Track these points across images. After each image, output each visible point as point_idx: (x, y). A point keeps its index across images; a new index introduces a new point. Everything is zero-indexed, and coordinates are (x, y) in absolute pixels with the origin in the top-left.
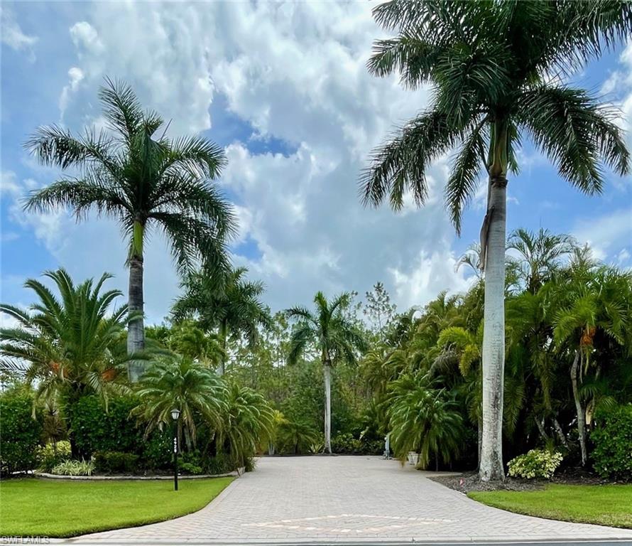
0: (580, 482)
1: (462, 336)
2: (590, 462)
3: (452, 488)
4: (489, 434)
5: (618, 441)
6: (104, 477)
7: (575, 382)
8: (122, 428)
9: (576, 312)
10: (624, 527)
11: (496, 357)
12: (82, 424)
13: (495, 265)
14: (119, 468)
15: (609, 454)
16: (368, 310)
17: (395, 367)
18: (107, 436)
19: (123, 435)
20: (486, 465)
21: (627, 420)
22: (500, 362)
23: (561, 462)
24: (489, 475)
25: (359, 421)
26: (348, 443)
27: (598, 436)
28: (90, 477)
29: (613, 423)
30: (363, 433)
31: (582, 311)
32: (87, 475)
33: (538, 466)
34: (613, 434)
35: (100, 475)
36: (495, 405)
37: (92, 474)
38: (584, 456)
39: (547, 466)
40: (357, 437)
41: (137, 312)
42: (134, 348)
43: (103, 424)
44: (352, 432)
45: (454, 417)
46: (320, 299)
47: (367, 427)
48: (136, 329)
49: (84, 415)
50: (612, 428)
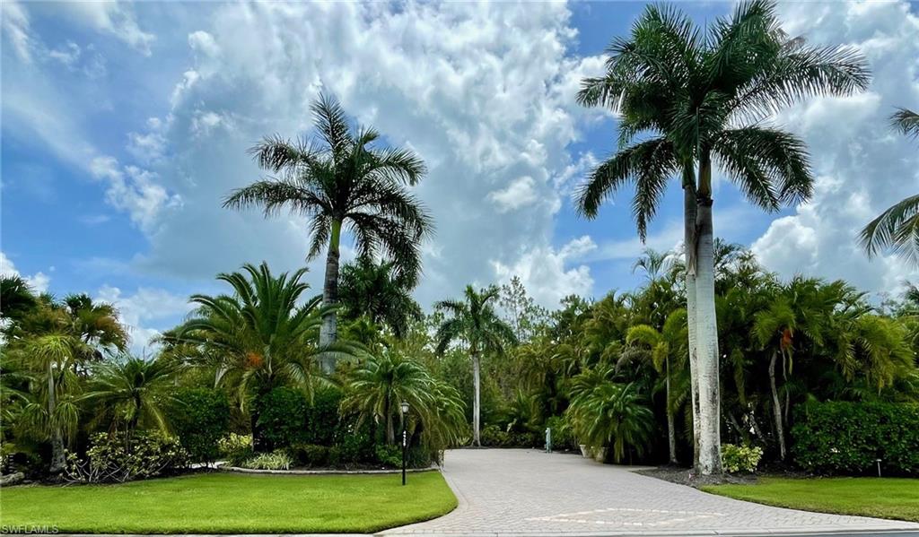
0: (786, 476)
1: (650, 334)
2: (789, 456)
3: (672, 482)
4: (709, 428)
5: (821, 436)
6: (305, 472)
7: (773, 380)
8: (321, 420)
9: (775, 316)
10: (895, 519)
11: (712, 355)
12: (276, 415)
13: (706, 272)
14: (321, 462)
15: (812, 448)
16: (505, 303)
17: (564, 360)
18: (305, 428)
19: (321, 427)
20: (705, 459)
21: (829, 416)
22: (715, 361)
23: (762, 456)
24: (710, 469)
25: (503, 413)
26: (495, 435)
27: (799, 431)
28: (289, 472)
29: (814, 419)
30: (510, 425)
31: (782, 315)
32: (286, 469)
33: (740, 460)
34: (815, 429)
35: (298, 469)
36: (713, 401)
37: (290, 468)
38: (783, 451)
39: (749, 459)
40: (504, 429)
41: (332, 305)
42: (328, 339)
43: (301, 416)
44: (499, 424)
45: (645, 411)
46: (470, 291)
47: (515, 420)
48: (330, 321)
49: (278, 406)
50: (814, 424)
